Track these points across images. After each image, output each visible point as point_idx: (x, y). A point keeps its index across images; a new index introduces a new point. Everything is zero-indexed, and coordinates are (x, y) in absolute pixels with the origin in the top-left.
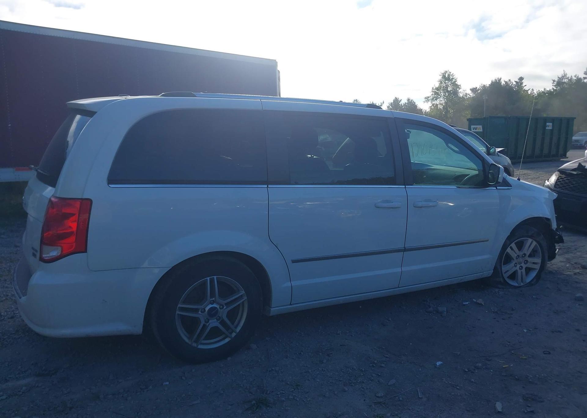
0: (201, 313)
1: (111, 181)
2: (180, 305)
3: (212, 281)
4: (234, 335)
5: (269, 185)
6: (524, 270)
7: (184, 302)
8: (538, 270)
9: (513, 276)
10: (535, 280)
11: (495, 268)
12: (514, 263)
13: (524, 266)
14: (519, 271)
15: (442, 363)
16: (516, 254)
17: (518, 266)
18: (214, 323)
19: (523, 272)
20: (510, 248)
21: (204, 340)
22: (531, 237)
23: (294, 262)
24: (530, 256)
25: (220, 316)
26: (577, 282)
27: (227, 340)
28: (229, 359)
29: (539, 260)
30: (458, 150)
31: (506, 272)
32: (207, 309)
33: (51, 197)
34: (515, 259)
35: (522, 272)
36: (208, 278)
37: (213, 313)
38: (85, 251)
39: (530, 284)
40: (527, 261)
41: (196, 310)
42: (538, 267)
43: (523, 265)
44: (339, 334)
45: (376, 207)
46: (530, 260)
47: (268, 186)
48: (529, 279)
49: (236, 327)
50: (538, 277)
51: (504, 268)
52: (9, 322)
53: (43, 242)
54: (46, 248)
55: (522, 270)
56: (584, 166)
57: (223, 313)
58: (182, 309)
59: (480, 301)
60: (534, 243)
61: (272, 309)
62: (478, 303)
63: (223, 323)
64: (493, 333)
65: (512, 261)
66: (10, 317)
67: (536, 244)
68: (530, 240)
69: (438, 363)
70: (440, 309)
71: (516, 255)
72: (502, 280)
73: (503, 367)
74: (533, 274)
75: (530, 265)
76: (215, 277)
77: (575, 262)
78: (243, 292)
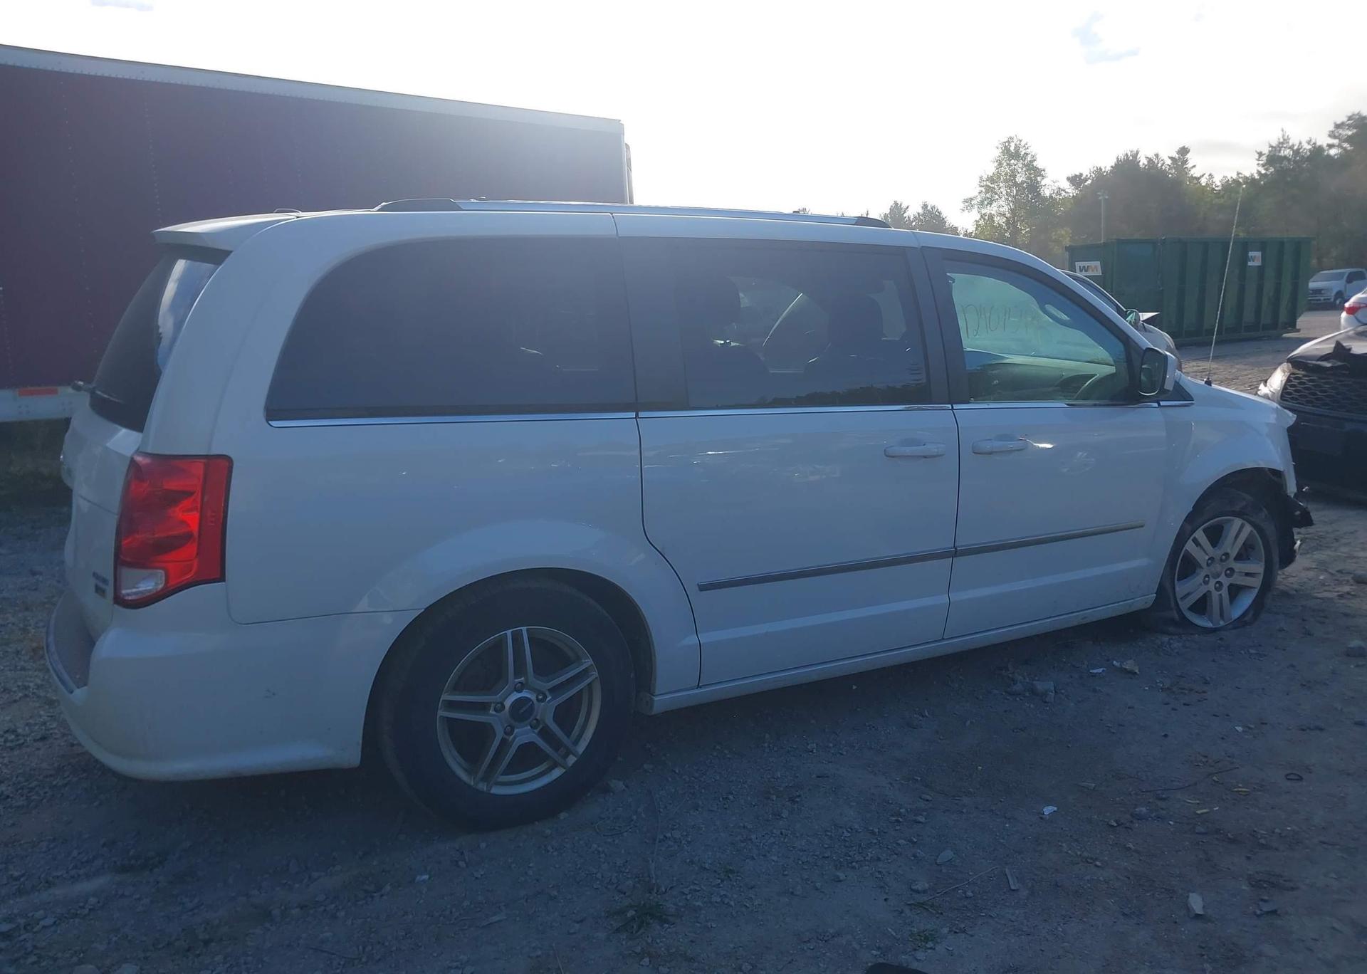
0: (494, 713)
1: (272, 413)
2: (445, 697)
3: (517, 638)
4: (572, 760)
5: (639, 413)
6: (1225, 592)
7: (456, 688)
8: (1256, 591)
9: (1201, 605)
10: (1251, 613)
11: (1161, 590)
12: (1203, 574)
13: (1226, 582)
14: (1215, 594)
15: (1055, 809)
16: (1207, 554)
17: (1212, 582)
18: (524, 735)
19: (1223, 595)
20: (1193, 540)
21: (505, 773)
22: (1239, 514)
23: (703, 588)
24: (1239, 558)
25: (538, 718)
26: (1346, 615)
27: (557, 773)
28: (563, 815)
29: (1259, 568)
30: (1069, 319)
31: (1183, 598)
32: (508, 704)
33: (133, 454)
34: (1204, 565)
35: (1221, 595)
36: (509, 632)
37: (522, 712)
38: (221, 578)
39: (1241, 622)
40: (1232, 570)
41: (484, 707)
42: (1256, 582)
43: (1222, 579)
44: (812, 751)
45: (887, 456)
46: (1238, 566)
47: (637, 415)
48: (1236, 612)
49: (576, 742)
50: (1258, 606)
51: (1181, 588)
52: (38, 749)
53: (121, 560)
54: (127, 573)
55: (1221, 590)
56: (1348, 348)
57: (546, 711)
58: (451, 705)
59: (1129, 665)
60: (1248, 529)
61: (656, 699)
62: (1125, 669)
63: (545, 733)
64: (1166, 736)
65: (1198, 570)
66: (38, 737)
67: (1252, 531)
68: (1238, 522)
69: (1048, 810)
70: (1040, 686)
71: (1207, 558)
72: (1176, 616)
73: (1198, 814)
74: (1246, 601)
75: (1238, 580)
76: (524, 629)
77: (1337, 569)
78: (588, 662)
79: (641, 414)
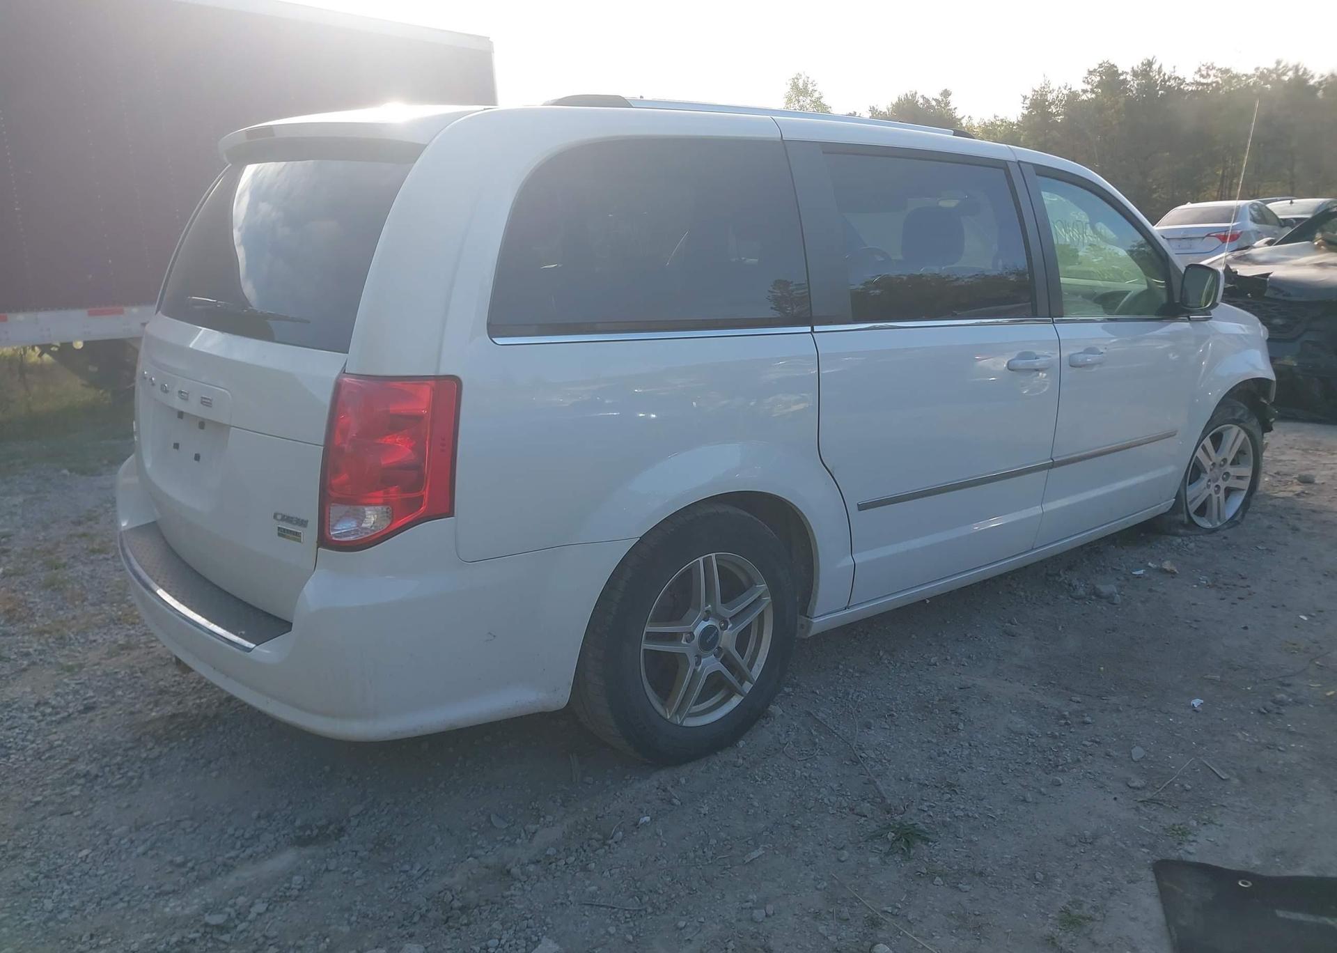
0: (686, 643)
1: (495, 329)
2: (648, 629)
3: (707, 563)
4: (747, 687)
5: (815, 327)
6: (1222, 494)
7: (657, 620)
8: (1245, 492)
9: (1202, 510)
10: (1241, 513)
11: (1178, 497)
12: (1206, 479)
13: (1223, 485)
14: (1215, 497)
15: (1202, 701)
16: (1211, 460)
17: (1213, 485)
18: (711, 664)
19: (1221, 498)
20: (1202, 448)
21: (697, 703)
22: (1237, 422)
23: (862, 507)
24: (1234, 463)
25: (721, 646)
26: (1314, 511)
27: (736, 701)
28: (741, 743)
29: (1247, 471)
31: (1192, 502)
32: (697, 632)
33: (339, 376)
34: (1208, 471)
35: (1218, 497)
36: (701, 559)
37: (709, 640)
38: (450, 513)
39: (1233, 522)
40: (1227, 474)
41: (674, 638)
42: (1245, 485)
43: (1220, 482)
44: (935, 665)
45: (1010, 370)
46: (1233, 471)
47: (812, 329)
48: (1229, 513)
49: (751, 666)
50: (1246, 504)
51: (1192, 491)
55: (1218, 493)
57: (728, 638)
58: (652, 637)
59: (1167, 565)
60: (1243, 435)
61: (815, 621)
62: (1165, 570)
63: (727, 661)
64: (1246, 628)
65: (1202, 475)
67: (1245, 438)
68: (1236, 429)
69: (1196, 702)
70: (1104, 589)
71: (1211, 463)
72: (1186, 520)
73: (1327, 696)
74: (1237, 501)
75: (1232, 483)
76: (713, 555)
78: (762, 587)
79: (816, 328)
